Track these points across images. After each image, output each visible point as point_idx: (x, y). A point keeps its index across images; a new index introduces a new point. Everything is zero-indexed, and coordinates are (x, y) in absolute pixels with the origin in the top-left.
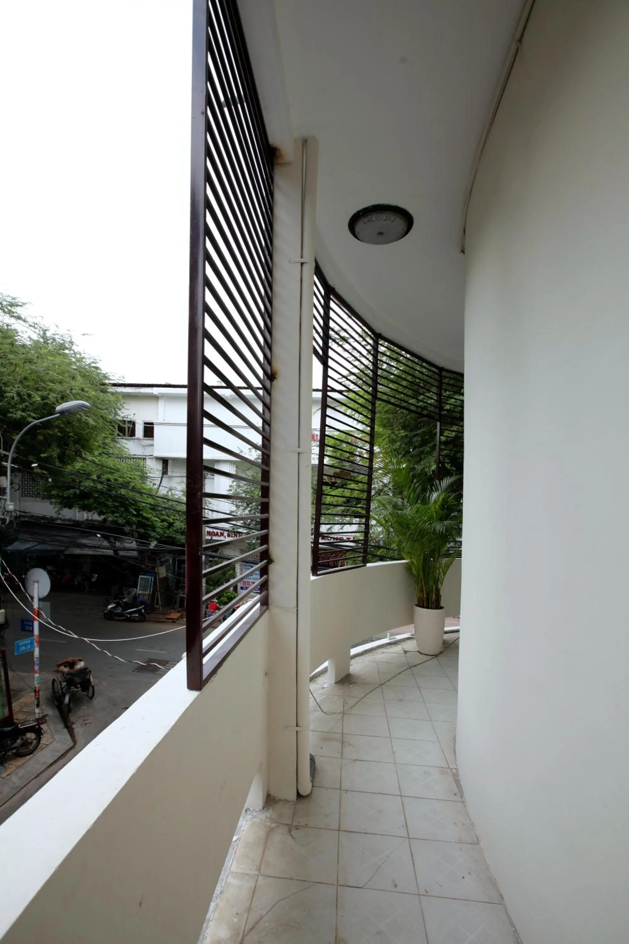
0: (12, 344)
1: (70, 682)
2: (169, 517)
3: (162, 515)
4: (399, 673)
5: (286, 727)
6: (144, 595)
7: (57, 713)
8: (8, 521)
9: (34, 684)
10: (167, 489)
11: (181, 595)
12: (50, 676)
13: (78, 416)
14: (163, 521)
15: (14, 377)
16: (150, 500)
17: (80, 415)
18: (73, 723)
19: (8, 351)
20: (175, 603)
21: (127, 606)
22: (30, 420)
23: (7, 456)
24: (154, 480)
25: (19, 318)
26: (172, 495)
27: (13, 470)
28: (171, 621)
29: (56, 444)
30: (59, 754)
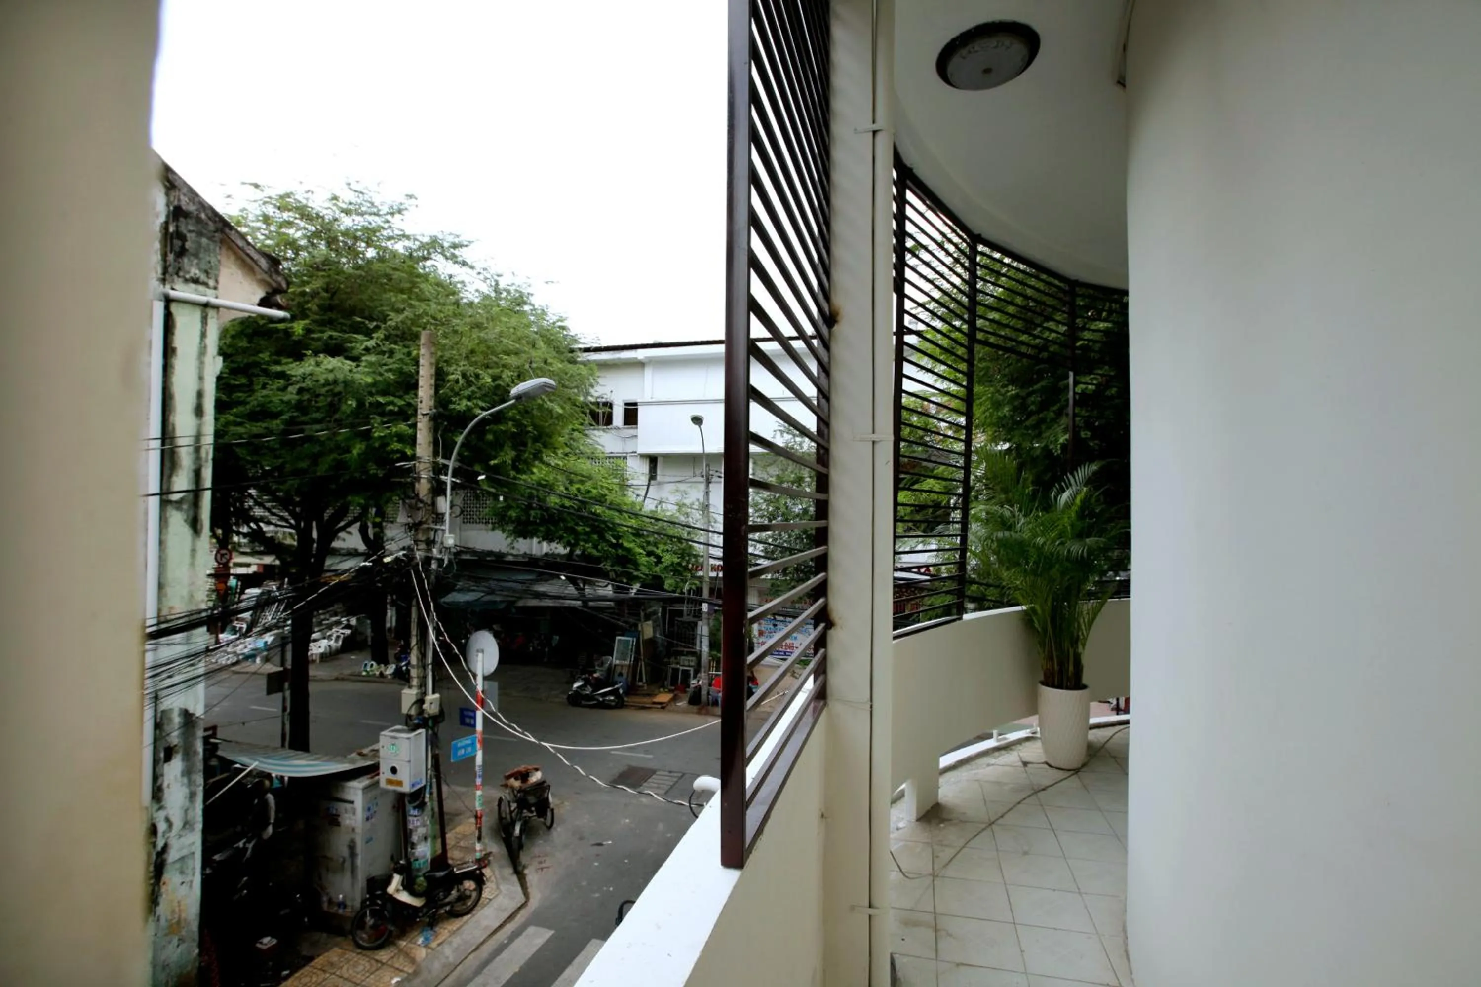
0: (457, 303)
1: (522, 804)
2: (657, 548)
3: (648, 543)
4: (1019, 803)
5: (852, 908)
6: (622, 666)
7: (504, 850)
8: (446, 562)
9: (475, 807)
10: (656, 502)
11: (673, 666)
12: (497, 793)
13: (540, 401)
14: (649, 554)
15: (458, 350)
16: (633, 522)
17: (543, 400)
18: (524, 867)
19: (450, 313)
20: (666, 679)
21: (599, 684)
22: (478, 411)
23: (446, 467)
24: (638, 489)
25: (464, 263)
26: (663, 511)
27: (454, 486)
28: (659, 706)
29: (510, 444)
30: (506, 915)
